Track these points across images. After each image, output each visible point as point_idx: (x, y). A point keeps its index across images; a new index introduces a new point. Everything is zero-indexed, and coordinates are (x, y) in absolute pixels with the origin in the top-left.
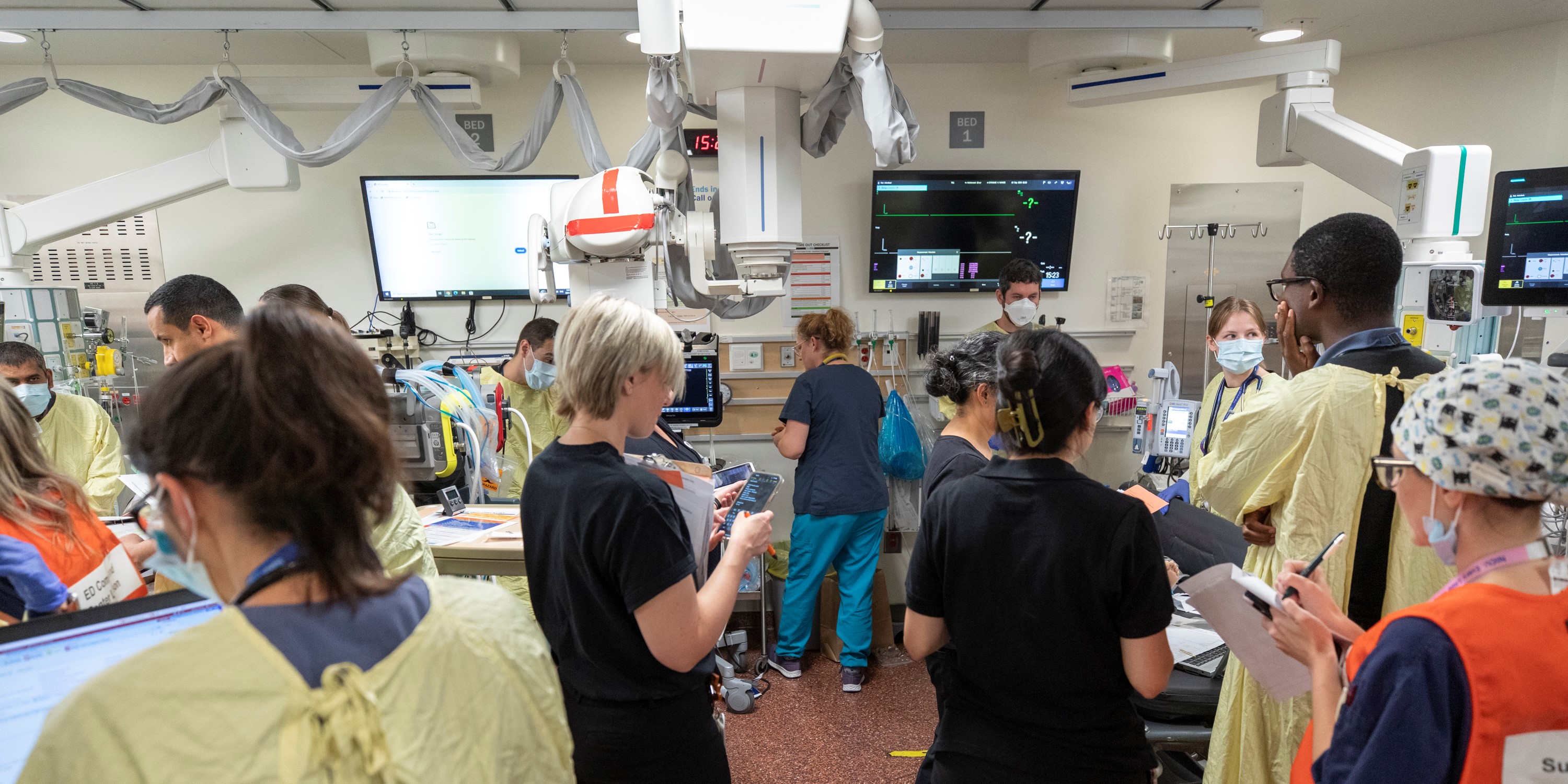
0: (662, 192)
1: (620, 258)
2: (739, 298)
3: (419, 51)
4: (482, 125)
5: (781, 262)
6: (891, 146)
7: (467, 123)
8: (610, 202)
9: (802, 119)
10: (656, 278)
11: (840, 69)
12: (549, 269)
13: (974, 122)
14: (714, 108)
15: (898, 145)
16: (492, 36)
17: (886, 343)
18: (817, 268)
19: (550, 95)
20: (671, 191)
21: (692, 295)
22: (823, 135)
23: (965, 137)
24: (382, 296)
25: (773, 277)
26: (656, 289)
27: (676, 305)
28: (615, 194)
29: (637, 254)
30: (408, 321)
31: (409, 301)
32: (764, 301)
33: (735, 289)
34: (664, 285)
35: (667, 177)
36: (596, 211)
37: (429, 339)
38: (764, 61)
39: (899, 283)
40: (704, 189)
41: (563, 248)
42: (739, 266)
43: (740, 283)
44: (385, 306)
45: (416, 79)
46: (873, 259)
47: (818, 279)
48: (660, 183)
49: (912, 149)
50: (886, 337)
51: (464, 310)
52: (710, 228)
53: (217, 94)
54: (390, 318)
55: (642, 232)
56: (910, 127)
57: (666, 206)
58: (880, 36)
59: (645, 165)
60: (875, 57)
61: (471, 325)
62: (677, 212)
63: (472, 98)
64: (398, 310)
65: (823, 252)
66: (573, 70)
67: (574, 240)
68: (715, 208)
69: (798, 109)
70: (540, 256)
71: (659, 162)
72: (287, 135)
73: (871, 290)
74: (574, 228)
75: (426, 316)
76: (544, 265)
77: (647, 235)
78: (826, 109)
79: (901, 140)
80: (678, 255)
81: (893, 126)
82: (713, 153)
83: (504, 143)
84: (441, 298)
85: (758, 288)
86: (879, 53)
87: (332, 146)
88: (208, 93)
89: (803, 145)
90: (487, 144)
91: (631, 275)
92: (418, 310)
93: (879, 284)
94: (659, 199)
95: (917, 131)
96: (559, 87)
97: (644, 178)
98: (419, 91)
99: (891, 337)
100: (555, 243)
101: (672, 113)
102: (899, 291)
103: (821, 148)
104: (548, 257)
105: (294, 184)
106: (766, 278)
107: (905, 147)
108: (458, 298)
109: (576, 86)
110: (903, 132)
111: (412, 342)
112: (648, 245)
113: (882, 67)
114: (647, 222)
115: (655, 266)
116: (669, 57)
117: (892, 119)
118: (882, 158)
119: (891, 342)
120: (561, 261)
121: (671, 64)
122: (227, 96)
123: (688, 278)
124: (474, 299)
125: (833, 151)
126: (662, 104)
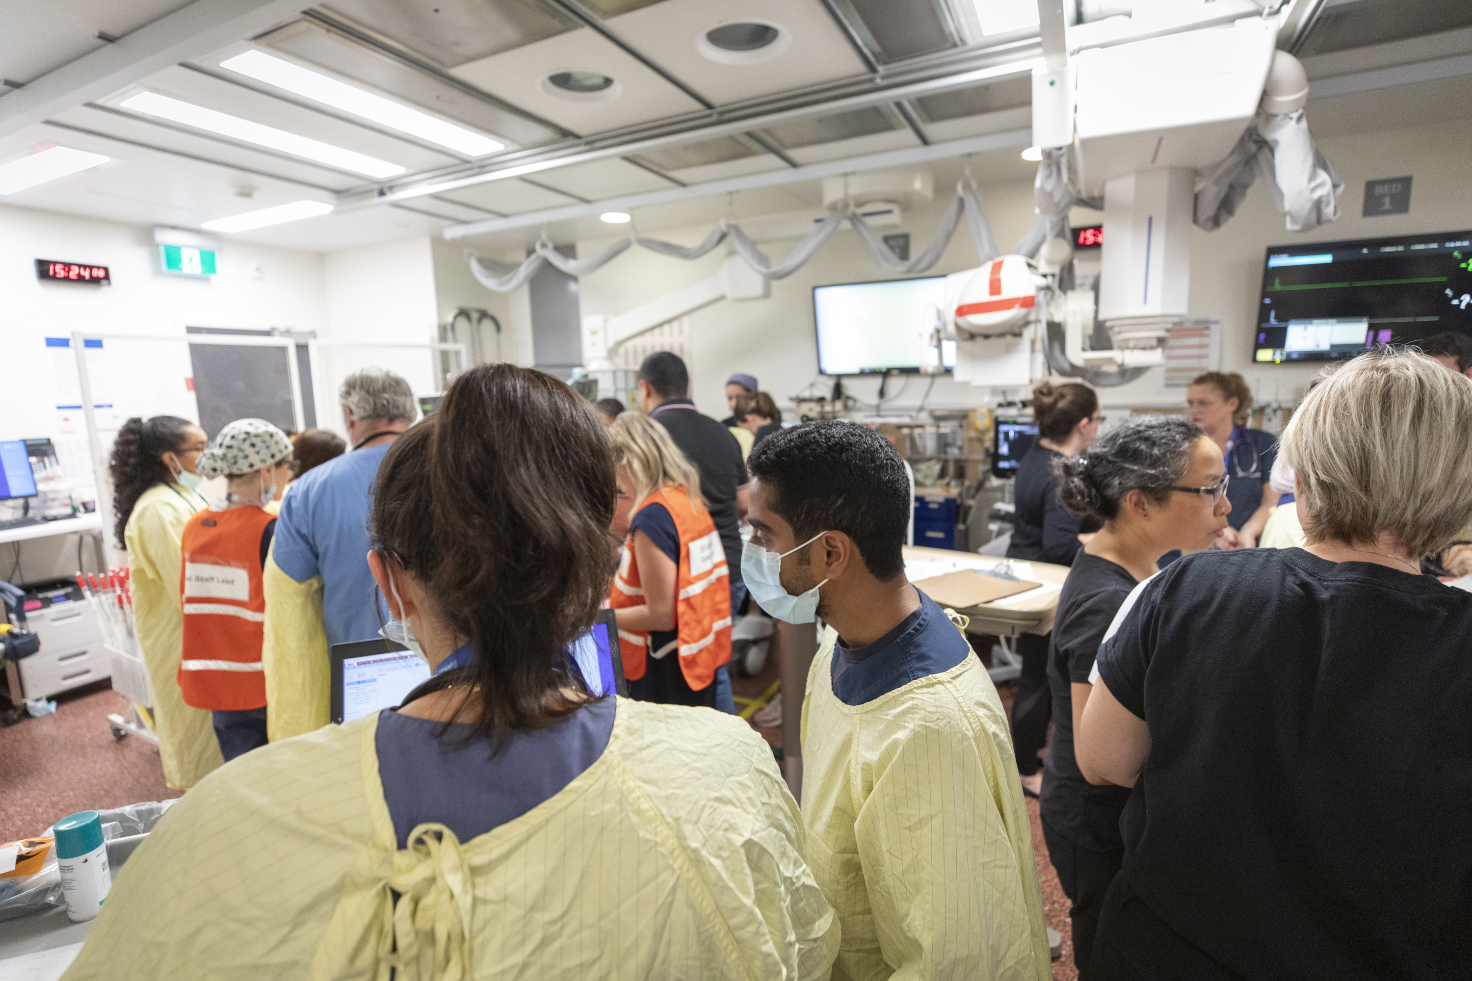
0: (1045, 276)
1: (1002, 335)
2: (1113, 369)
3: (856, 187)
4: (901, 242)
5: (1162, 334)
6: (1307, 206)
7: (892, 243)
8: (995, 287)
9: (1196, 197)
10: (1033, 350)
11: (1246, 139)
12: (939, 346)
13: (1397, 188)
14: (1101, 199)
15: (1318, 205)
16: (910, 169)
17: (1268, 411)
18: (1195, 341)
19: (953, 206)
20: (1053, 275)
21: (1067, 367)
22: (1219, 209)
23: (1383, 204)
24: (821, 372)
25: (1152, 348)
26: (1032, 361)
27: (1050, 373)
28: (999, 280)
29: (1017, 330)
30: (838, 392)
31: (839, 377)
32: (1138, 371)
33: (1110, 361)
34: (1040, 358)
35: (1050, 263)
36: (983, 296)
37: (851, 403)
38: (1160, 140)
39: (1289, 354)
40: (1086, 277)
41: (951, 329)
42: (1116, 339)
43: (1116, 355)
44: (823, 379)
45: (852, 209)
46: (1259, 330)
47: (1196, 352)
48: (1044, 268)
49: (1335, 208)
50: (1268, 406)
51: (877, 382)
52: (1090, 305)
53: (723, 237)
54: (825, 389)
55: (1022, 311)
56: (1335, 186)
57: (1048, 288)
58: (1303, 93)
59: (1033, 254)
60: (1295, 116)
61: (882, 393)
62: (1058, 292)
63: (894, 220)
64: (831, 383)
65: (1201, 327)
66: (974, 185)
67: (961, 321)
68: (1096, 288)
69: (1193, 184)
70: (932, 336)
71: (1044, 250)
72: (763, 260)
73: (1254, 360)
74: (962, 311)
75: (851, 387)
76: (935, 342)
77: (1027, 315)
78: (1226, 182)
79: (1324, 199)
80: (1056, 332)
81: (1313, 184)
82: (1097, 245)
83: (915, 252)
84: (863, 374)
85: (1133, 358)
86: (1300, 111)
87: (790, 263)
88: (717, 236)
89: (1195, 221)
90: (904, 254)
91: (1009, 350)
92: (845, 382)
93: (1265, 355)
94: (1043, 282)
95: (1341, 189)
96: (961, 203)
97: (1030, 266)
98: (854, 219)
99: (1275, 405)
100: (945, 325)
101: (1059, 202)
102: (1290, 361)
103: (1216, 222)
104: (938, 337)
105: (767, 294)
106: (1144, 348)
107: (1328, 204)
108: (874, 373)
109: (976, 199)
110: (1327, 189)
111: (839, 405)
112: (1027, 323)
113: (1304, 124)
114: (1028, 302)
115: (1033, 342)
116: (1060, 149)
117: (1313, 177)
118: (1294, 220)
119: (1275, 411)
120: (949, 339)
121: (1062, 156)
122: (728, 239)
123: (1063, 350)
124: (886, 374)
125: (1230, 225)
126: (1050, 195)
